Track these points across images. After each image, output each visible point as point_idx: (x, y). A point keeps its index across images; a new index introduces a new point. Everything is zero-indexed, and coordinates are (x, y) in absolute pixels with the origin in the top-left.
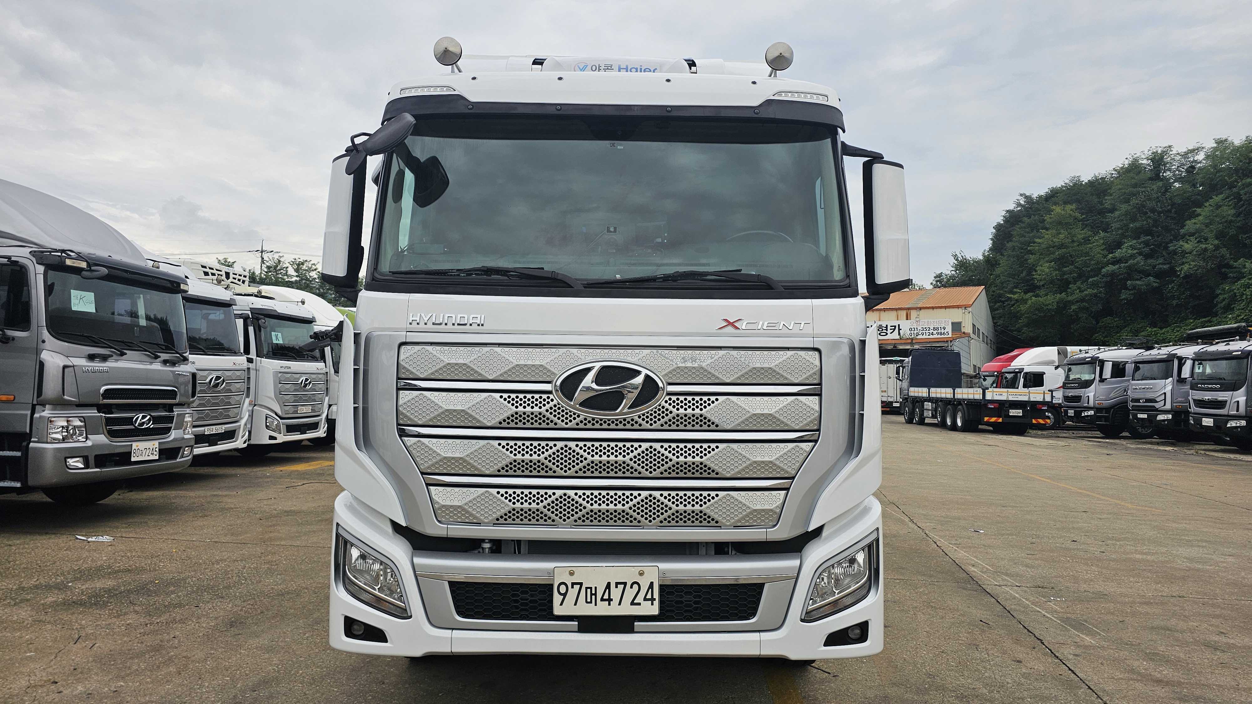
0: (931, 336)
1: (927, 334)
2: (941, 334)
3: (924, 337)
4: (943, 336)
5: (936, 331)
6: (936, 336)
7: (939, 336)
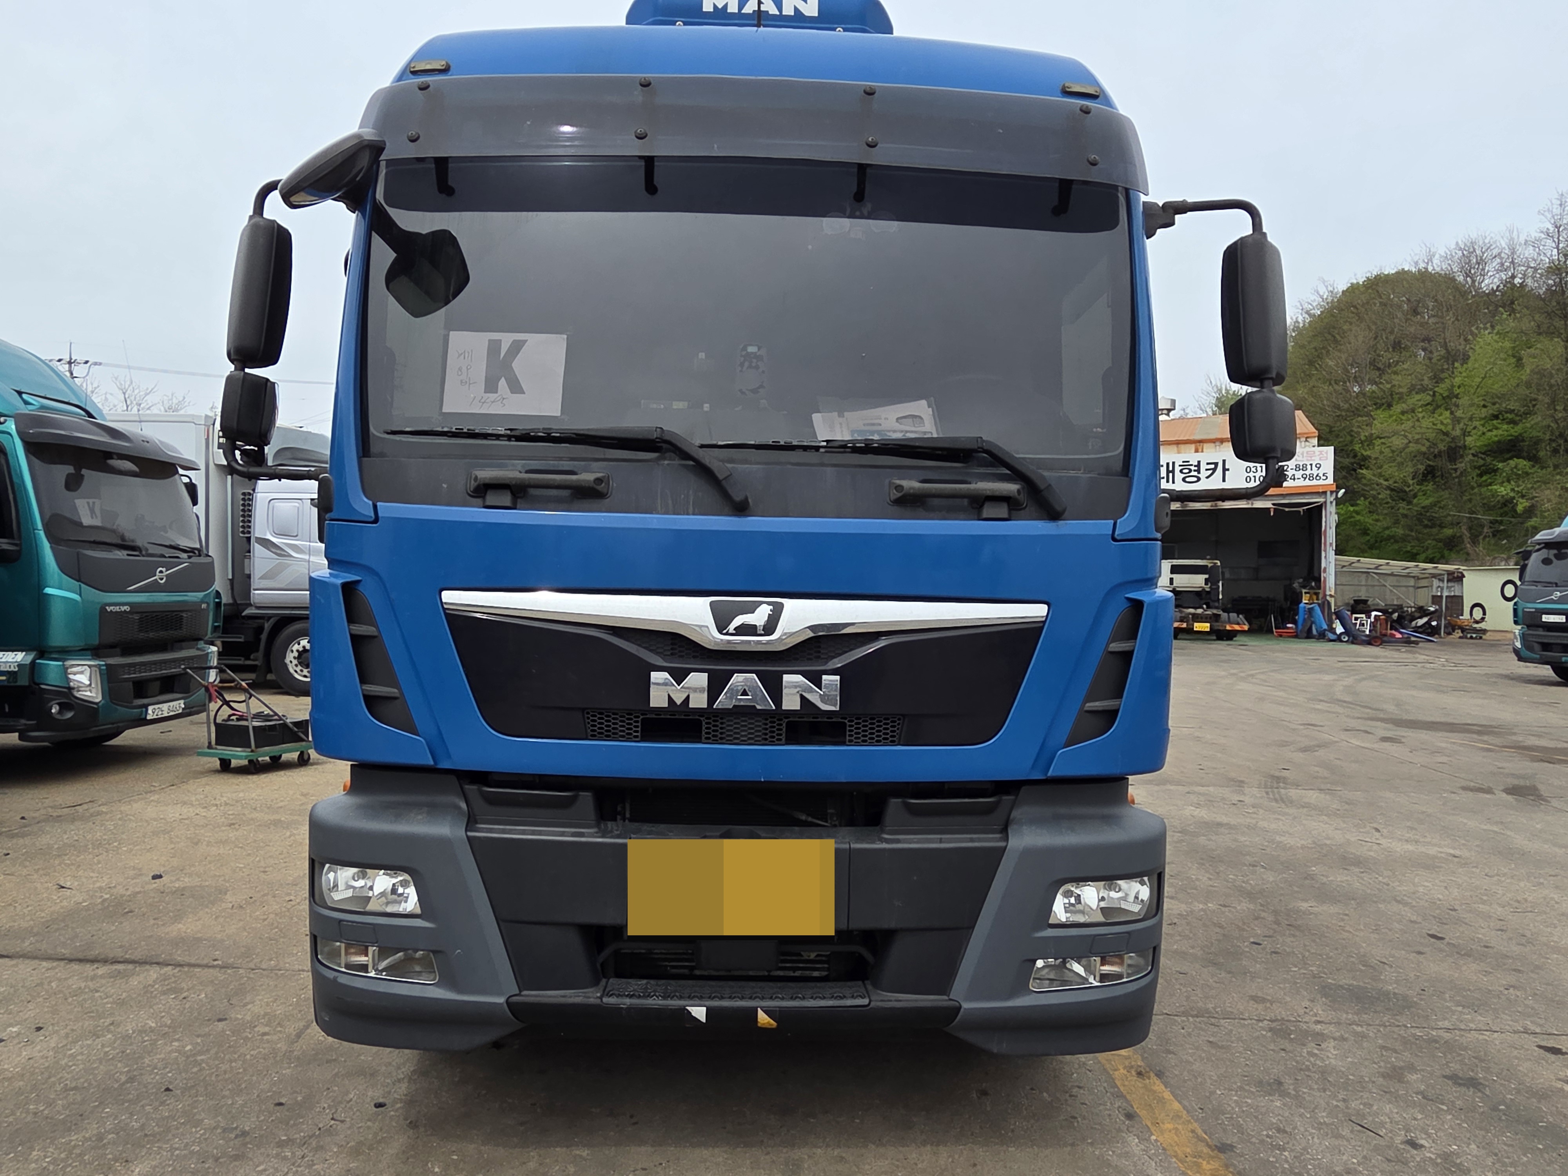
2: (1311, 477)
5: (1301, 472)
7: (1307, 482)
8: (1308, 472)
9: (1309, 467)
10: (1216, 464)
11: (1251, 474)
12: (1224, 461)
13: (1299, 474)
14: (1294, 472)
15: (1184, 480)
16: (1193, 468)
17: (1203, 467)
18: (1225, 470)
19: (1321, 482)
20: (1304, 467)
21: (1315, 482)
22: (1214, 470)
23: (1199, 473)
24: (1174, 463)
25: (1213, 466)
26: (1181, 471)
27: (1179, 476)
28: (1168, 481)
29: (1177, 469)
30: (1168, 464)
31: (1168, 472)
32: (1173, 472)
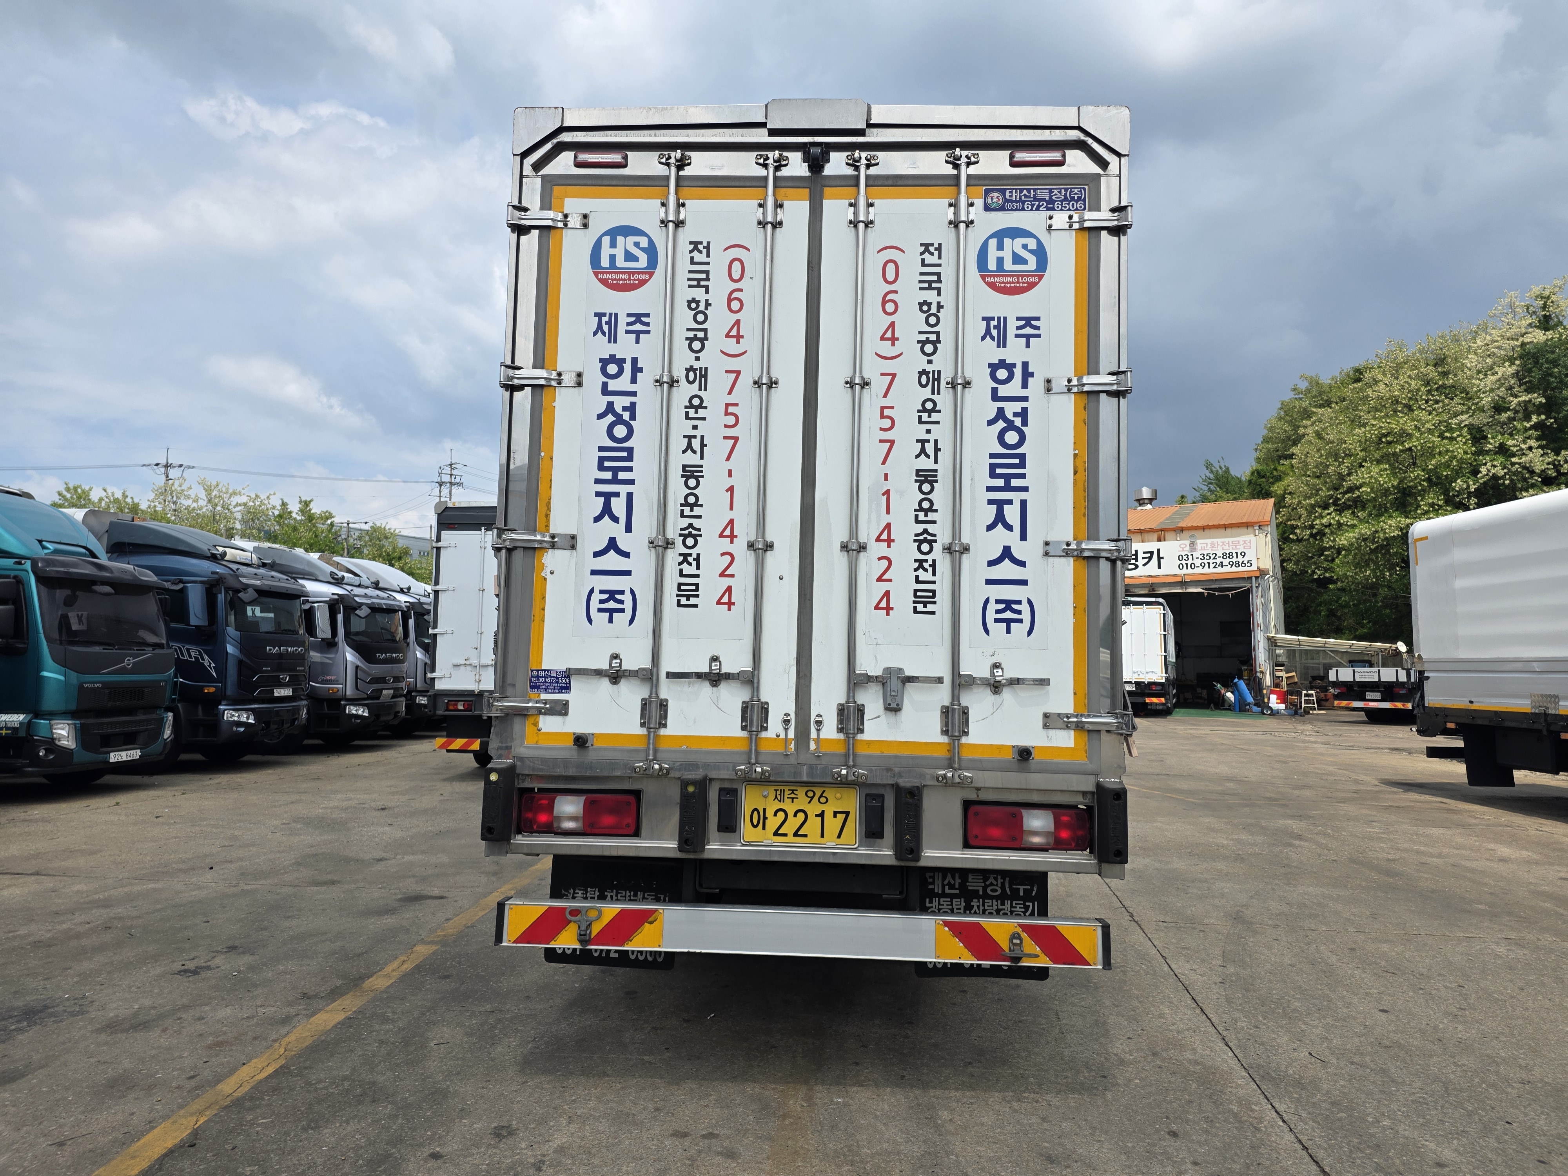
0: (1219, 570)
1: (1212, 566)
2: (1237, 564)
3: (1206, 570)
4: (1241, 569)
5: (1228, 560)
6: (1228, 569)
7: (1234, 569)
8: (1234, 560)
9: (1235, 555)
10: (1152, 553)
11: (1184, 562)
12: (1159, 550)
13: (1226, 562)
14: (1221, 559)
17: (1140, 555)
18: (1160, 558)
19: (1246, 569)
20: (1231, 555)
22: (1150, 558)
23: (1136, 559)
25: (1149, 555)
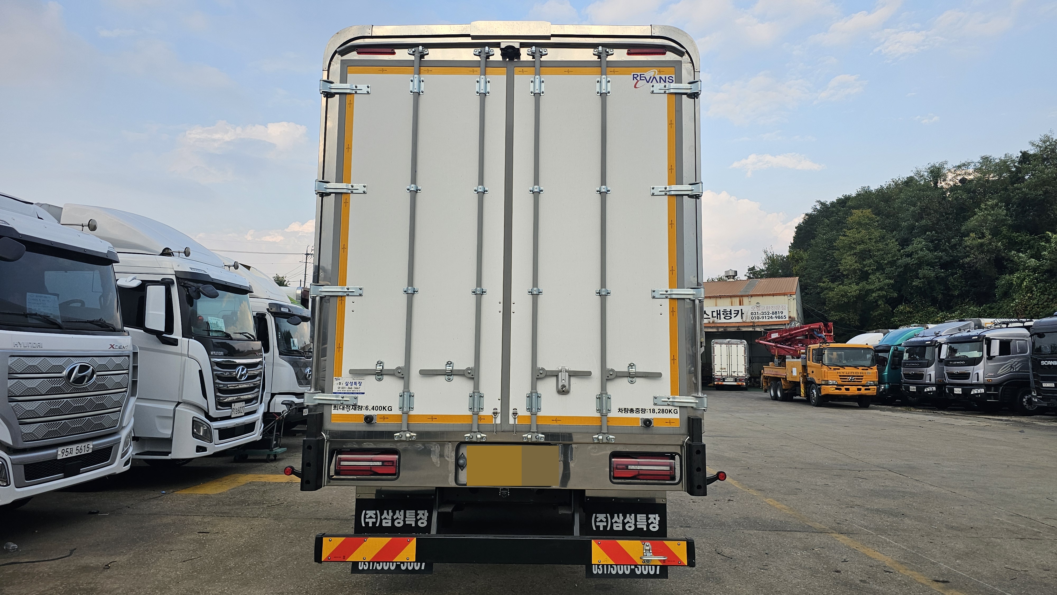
0: (771, 320)
1: (767, 318)
2: (779, 317)
3: (764, 320)
6: (774, 320)
7: (778, 320)
8: (778, 315)
9: (778, 313)
10: (738, 311)
11: (754, 316)
12: (742, 310)
13: (774, 316)
14: (771, 315)
15: (724, 318)
16: (728, 313)
17: (733, 312)
18: (742, 314)
19: (783, 320)
20: (776, 312)
21: (781, 320)
22: (737, 314)
23: (731, 314)
24: (720, 310)
25: (737, 312)
26: (723, 314)
27: (722, 316)
28: (717, 318)
29: (722, 313)
30: (717, 311)
31: (717, 314)
32: (720, 314)
